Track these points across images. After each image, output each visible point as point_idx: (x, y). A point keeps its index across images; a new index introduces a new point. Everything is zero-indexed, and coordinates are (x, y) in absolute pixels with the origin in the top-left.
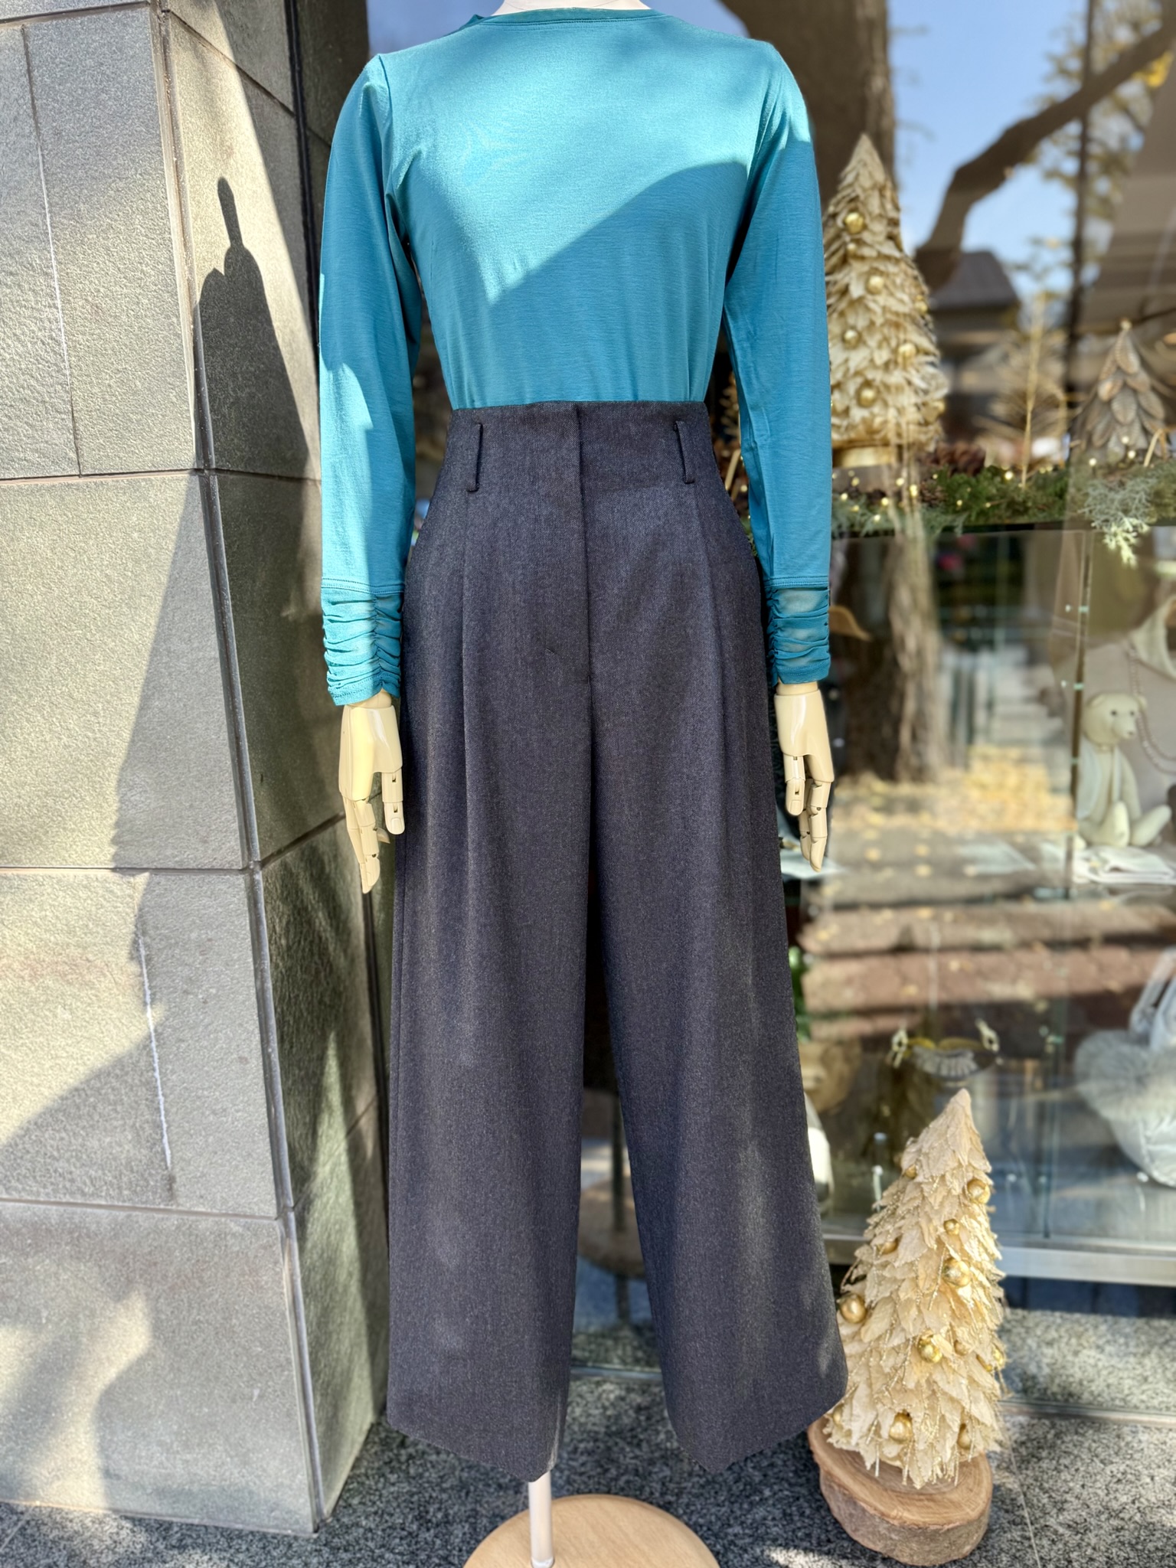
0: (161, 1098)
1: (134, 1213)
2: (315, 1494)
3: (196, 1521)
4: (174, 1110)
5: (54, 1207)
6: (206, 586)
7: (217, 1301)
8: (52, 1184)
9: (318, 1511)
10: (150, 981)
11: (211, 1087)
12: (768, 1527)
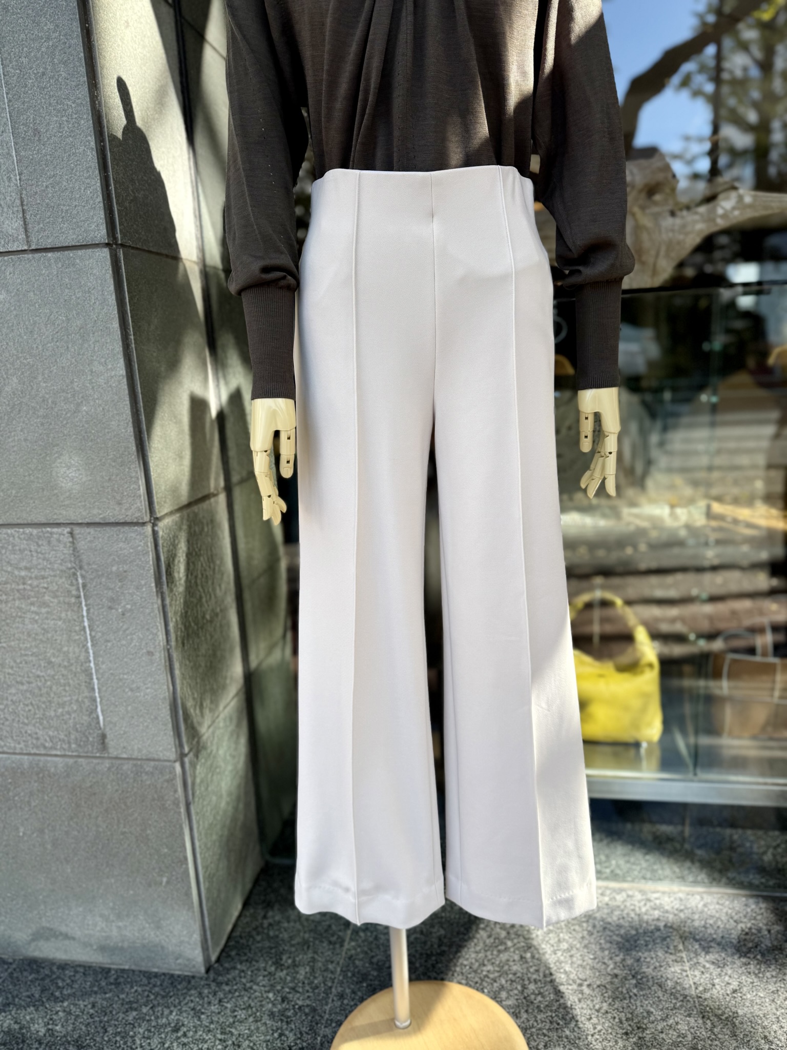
0: (95, 681)
1: (80, 760)
2: (205, 949)
3: (127, 967)
4: (104, 689)
5: (26, 757)
6: (116, 325)
7: (136, 819)
8: (24, 741)
9: (207, 958)
10: (86, 601)
11: (128, 673)
12: (510, 966)
